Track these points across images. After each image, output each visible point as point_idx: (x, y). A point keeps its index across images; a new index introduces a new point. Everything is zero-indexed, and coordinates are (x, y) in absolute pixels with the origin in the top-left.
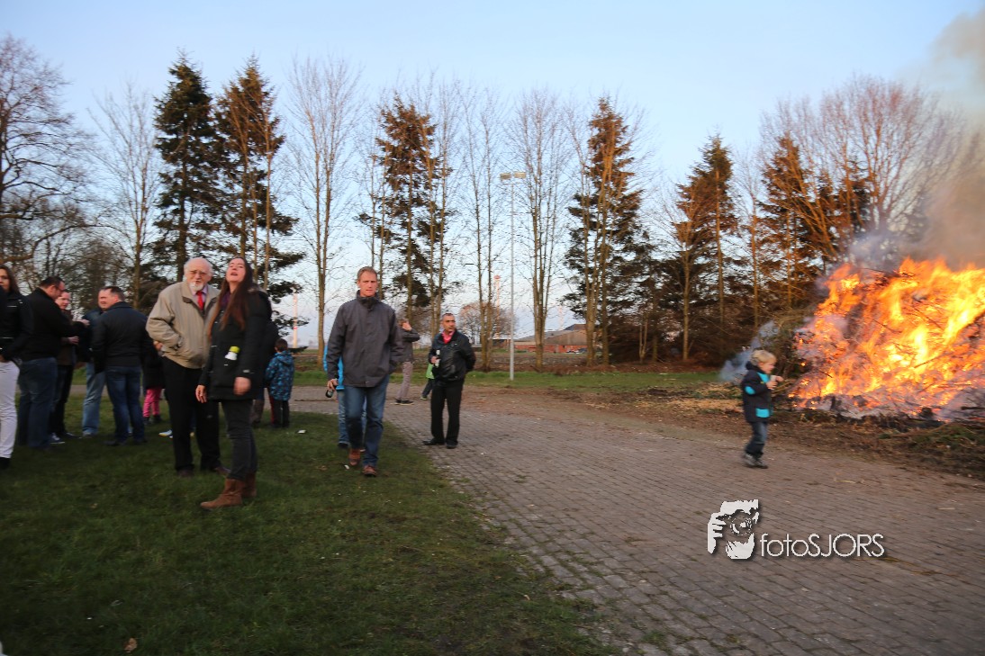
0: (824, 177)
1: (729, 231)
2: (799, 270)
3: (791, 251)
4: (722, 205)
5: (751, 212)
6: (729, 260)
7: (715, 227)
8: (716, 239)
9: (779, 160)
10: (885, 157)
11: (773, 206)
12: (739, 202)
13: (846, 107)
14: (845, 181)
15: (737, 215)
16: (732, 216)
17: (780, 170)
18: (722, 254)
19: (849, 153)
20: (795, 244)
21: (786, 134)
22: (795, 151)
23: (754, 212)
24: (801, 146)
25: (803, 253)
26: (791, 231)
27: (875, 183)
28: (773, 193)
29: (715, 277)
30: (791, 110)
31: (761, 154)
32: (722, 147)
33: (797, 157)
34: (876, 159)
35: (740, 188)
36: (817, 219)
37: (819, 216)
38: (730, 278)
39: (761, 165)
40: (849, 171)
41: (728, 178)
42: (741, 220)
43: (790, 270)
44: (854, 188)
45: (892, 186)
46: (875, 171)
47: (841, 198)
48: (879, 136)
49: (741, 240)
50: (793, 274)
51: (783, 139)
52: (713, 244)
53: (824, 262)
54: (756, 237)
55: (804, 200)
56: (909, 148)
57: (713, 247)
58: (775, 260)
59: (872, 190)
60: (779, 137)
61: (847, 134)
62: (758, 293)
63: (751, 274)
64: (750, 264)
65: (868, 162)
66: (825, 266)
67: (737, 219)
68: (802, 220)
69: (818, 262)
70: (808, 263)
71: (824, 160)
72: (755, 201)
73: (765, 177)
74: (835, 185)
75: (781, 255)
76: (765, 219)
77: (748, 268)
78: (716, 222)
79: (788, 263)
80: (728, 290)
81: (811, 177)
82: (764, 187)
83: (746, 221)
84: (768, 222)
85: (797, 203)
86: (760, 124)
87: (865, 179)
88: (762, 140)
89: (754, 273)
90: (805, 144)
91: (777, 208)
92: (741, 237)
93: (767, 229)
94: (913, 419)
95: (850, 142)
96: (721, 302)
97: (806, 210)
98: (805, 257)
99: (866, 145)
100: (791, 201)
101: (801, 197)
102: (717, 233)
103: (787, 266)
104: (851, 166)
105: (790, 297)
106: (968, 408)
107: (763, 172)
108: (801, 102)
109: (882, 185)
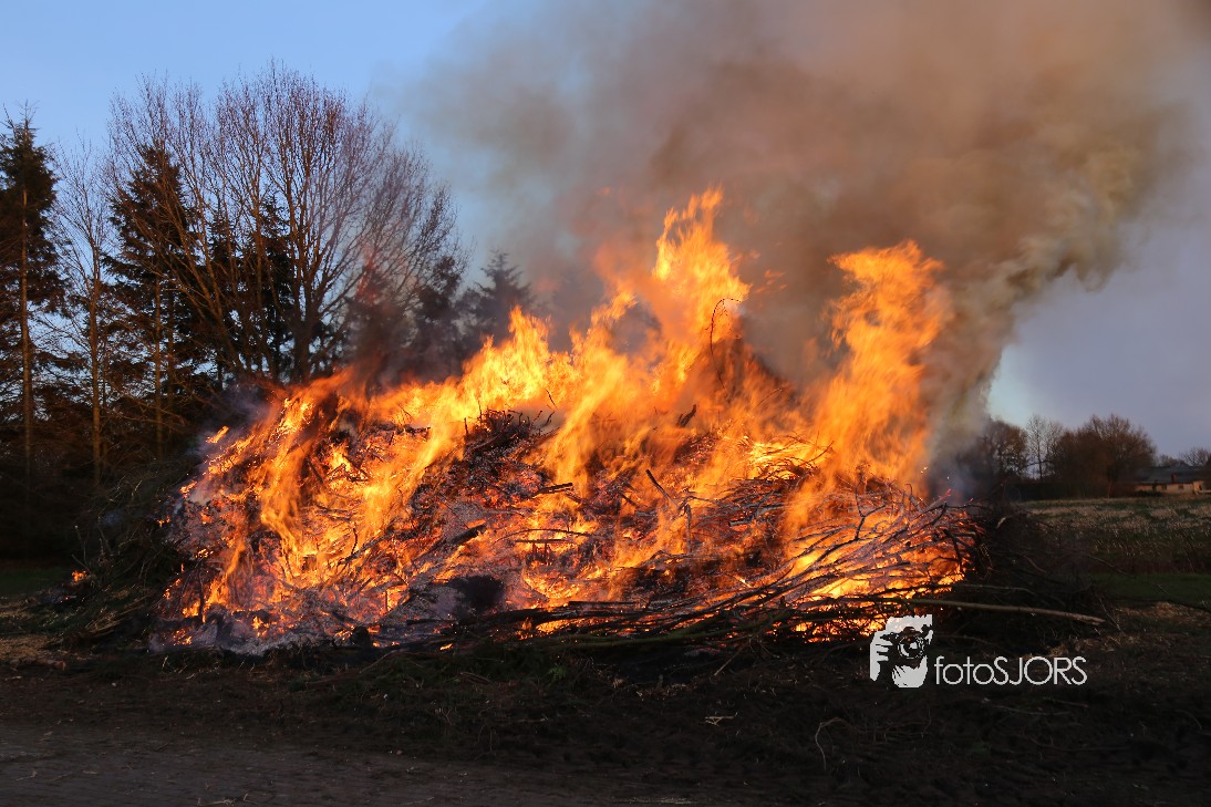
0: (221, 225)
1: (45, 304)
2: (179, 381)
3: (161, 347)
4: (33, 254)
5: (89, 272)
6: (45, 358)
7: (18, 294)
8: (22, 316)
9: (141, 185)
10: (317, 207)
11: (132, 267)
12: (66, 253)
13: (260, 115)
14: (254, 236)
16: (53, 276)
17: (145, 205)
18: (32, 346)
19: (262, 192)
20: (170, 337)
21: (156, 143)
22: (175, 172)
23: (96, 271)
24: (182, 169)
25: (182, 352)
26: (163, 312)
27: (302, 248)
28: (129, 243)
29: (16, 390)
30: (168, 105)
31: (111, 172)
32: (36, 144)
33: (177, 186)
34: (304, 208)
35: (71, 227)
36: (208, 297)
37: (211, 290)
38: (48, 391)
39: (111, 190)
40: (261, 221)
41: (47, 205)
42: (70, 286)
43: (162, 380)
44: (270, 250)
45: (327, 253)
46: (301, 227)
47: (248, 264)
48: (307, 174)
49: (70, 321)
50: (166, 387)
51: (152, 151)
52: (13, 327)
53: (219, 368)
54: (98, 319)
55: (186, 260)
56: (352, 199)
57: (13, 333)
58: (136, 360)
59: (297, 255)
60: (144, 147)
61: (259, 161)
62: (101, 420)
63: (88, 385)
64: (87, 367)
65: (292, 211)
66: (220, 377)
67: (62, 282)
68: (183, 296)
69: (208, 367)
70: (192, 369)
71: (221, 197)
72: (98, 253)
73: (117, 212)
74: (239, 241)
75: (144, 354)
76: (117, 286)
77: (82, 374)
78: (20, 285)
79: (157, 368)
80: (41, 413)
81: (200, 222)
82: (115, 230)
83: (79, 288)
84: (122, 292)
85: (174, 266)
86: (111, 117)
87: (288, 238)
88: (113, 146)
89: (94, 383)
90: (190, 168)
91: (139, 270)
92: (70, 317)
93: (120, 305)
94: (341, 647)
95: (264, 174)
96: (28, 436)
97: (189, 279)
98: (187, 359)
99: (288, 184)
100: (163, 262)
101: (180, 255)
102: (22, 306)
103: (154, 373)
104: (266, 214)
105: (159, 428)
106: (416, 622)
107: (111, 204)
108: (186, 93)
109: (311, 251)
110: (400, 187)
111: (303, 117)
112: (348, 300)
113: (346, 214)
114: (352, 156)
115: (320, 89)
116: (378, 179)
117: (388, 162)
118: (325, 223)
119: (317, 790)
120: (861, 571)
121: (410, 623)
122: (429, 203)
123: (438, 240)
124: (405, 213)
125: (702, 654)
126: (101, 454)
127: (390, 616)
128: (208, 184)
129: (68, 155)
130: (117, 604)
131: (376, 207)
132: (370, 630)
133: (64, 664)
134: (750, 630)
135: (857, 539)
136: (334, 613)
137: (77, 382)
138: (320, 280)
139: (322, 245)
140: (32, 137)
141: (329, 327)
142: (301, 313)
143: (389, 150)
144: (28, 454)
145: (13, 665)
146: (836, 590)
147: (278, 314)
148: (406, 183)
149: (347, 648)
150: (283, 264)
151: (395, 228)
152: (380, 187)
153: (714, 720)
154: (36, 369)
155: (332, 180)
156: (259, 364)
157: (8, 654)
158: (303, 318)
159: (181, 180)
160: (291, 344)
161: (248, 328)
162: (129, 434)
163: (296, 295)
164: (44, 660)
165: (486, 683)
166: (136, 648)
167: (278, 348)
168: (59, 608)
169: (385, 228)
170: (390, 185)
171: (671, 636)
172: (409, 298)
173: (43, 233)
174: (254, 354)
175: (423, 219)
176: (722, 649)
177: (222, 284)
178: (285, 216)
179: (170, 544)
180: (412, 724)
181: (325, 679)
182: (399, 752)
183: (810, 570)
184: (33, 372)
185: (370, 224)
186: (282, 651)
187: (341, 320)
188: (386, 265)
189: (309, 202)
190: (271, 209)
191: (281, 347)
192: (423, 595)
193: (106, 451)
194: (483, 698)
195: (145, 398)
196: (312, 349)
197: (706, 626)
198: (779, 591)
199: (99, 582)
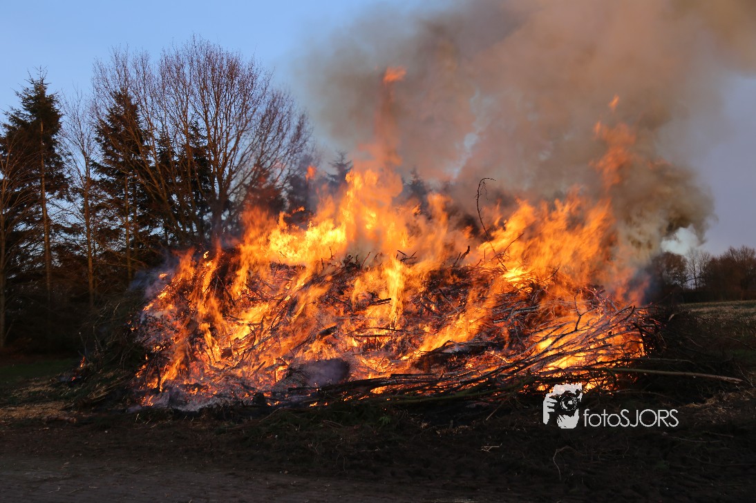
0: (164, 141)
1: (56, 194)
2: (141, 240)
3: (129, 219)
4: (48, 162)
5: (83, 173)
6: (58, 228)
7: (39, 188)
8: (43, 201)
9: (114, 117)
10: (224, 128)
11: (110, 168)
12: (69, 161)
13: (186, 70)
14: (185, 147)
15: (67, 176)
16: (61, 176)
17: (117, 129)
18: (49, 220)
19: (189, 118)
20: (135, 212)
21: (122, 89)
22: (134, 108)
23: (88, 172)
24: (139, 106)
25: (142, 221)
26: (130, 197)
27: (215, 153)
28: (108, 153)
29: (40, 248)
30: (129, 66)
31: (95, 108)
32: (48, 93)
33: (136, 117)
34: (216, 128)
35: (71, 145)
36: (157, 186)
37: (159, 182)
38: (60, 248)
39: (95, 121)
40: (190, 137)
41: (55, 132)
42: (72, 182)
43: (130, 240)
44: (195, 155)
45: (232, 156)
46: (214, 140)
47: (182, 165)
48: (217, 106)
49: (72, 204)
50: (132, 244)
51: (120, 95)
52: (37, 209)
53: (166, 231)
54: (90, 202)
55: (143, 163)
56: (247, 122)
57: (37, 212)
58: (114, 228)
59: (213, 158)
60: (115, 92)
61: (187, 99)
62: (93, 265)
63: (84, 244)
64: (84, 233)
65: (208, 130)
66: (167, 236)
67: (67, 179)
68: (142, 185)
69: (159, 231)
70: (148, 232)
71: (164, 123)
72: (88, 161)
73: (100, 134)
74: (176, 150)
75: (119, 223)
76: (101, 181)
77: (81, 237)
78: (41, 182)
79: (127, 232)
80: (56, 262)
81: (151, 139)
82: (98, 146)
83: (78, 183)
84: (104, 185)
85: (136, 167)
86: (93, 75)
87: (206, 147)
88: (96, 92)
89: (88, 242)
90: (144, 104)
91: (115, 170)
92: (73, 202)
93: (103, 193)
94: (247, 406)
95: (190, 106)
96: (48, 277)
97: (145, 175)
98: (145, 225)
99: (206, 113)
100: (129, 165)
101: (140, 161)
102: (43, 195)
103: (125, 235)
104: (192, 133)
105: (129, 270)
106: (295, 389)
107: (96, 129)
108: (140, 57)
109: (221, 155)
110: (276, 112)
111: (213, 70)
112: (245, 186)
113: (242, 131)
114: (245, 93)
115: (224, 51)
116: (262, 109)
117: (269, 98)
118: (229, 138)
119: (235, 497)
120: (580, 351)
121: (290, 390)
122: (295, 122)
123: (301, 146)
124: (280, 130)
125: (477, 406)
126: (94, 287)
127: (277, 385)
128: (156, 115)
129: (68, 99)
130: (107, 381)
131: (261, 126)
132: (265, 395)
133: (75, 420)
134: (509, 390)
135: (576, 330)
136: (243, 384)
137: (78, 242)
138: (228, 173)
139: (228, 151)
140: (46, 88)
141: (234, 203)
142: (216, 195)
143: (269, 90)
144: (49, 288)
145: (44, 420)
146: (563, 363)
147: (202, 196)
148: (280, 110)
149: (251, 406)
150: (204, 164)
151: (274, 139)
152: (264, 113)
153: (487, 448)
154: (52, 235)
155: (233, 109)
156: (191, 228)
157: (40, 414)
158: (217, 198)
159: (139, 113)
160: (210, 214)
161: (183, 205)
162: (111, 274)
163: (212, 184)
164: (62, 418)
165: (340, 427)
166: (119, 408)
167: (202, 217)
168: (71, 384)
169: (268, 139)
170: (270, 111)
171: (458, 395)
172: (285, 183)
173: (54, 149)
174: (187, 221)
175: (291, 133)
176: (491, 402)
177: (166, 177)
178: (204, 133)
179: (139, 343)
180: (294, 454)
181: (238, 426)
182: (286, 472)
183: (546, 351)
184: (50, 236)
185: (258, 137)
186: (209, 410)
187: (242, 199)
188: (269, 163)
189: (219, 124)
190: (195, 130)
191: (204, 217)
192: (298, 372)
193: (97, 285)
194: (338, 437)
195: (120, 251)
196: (223, 218)
197: (480, 388)
198: (527, 365)
199: (95, 367)
